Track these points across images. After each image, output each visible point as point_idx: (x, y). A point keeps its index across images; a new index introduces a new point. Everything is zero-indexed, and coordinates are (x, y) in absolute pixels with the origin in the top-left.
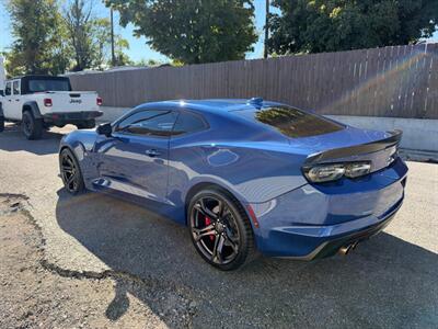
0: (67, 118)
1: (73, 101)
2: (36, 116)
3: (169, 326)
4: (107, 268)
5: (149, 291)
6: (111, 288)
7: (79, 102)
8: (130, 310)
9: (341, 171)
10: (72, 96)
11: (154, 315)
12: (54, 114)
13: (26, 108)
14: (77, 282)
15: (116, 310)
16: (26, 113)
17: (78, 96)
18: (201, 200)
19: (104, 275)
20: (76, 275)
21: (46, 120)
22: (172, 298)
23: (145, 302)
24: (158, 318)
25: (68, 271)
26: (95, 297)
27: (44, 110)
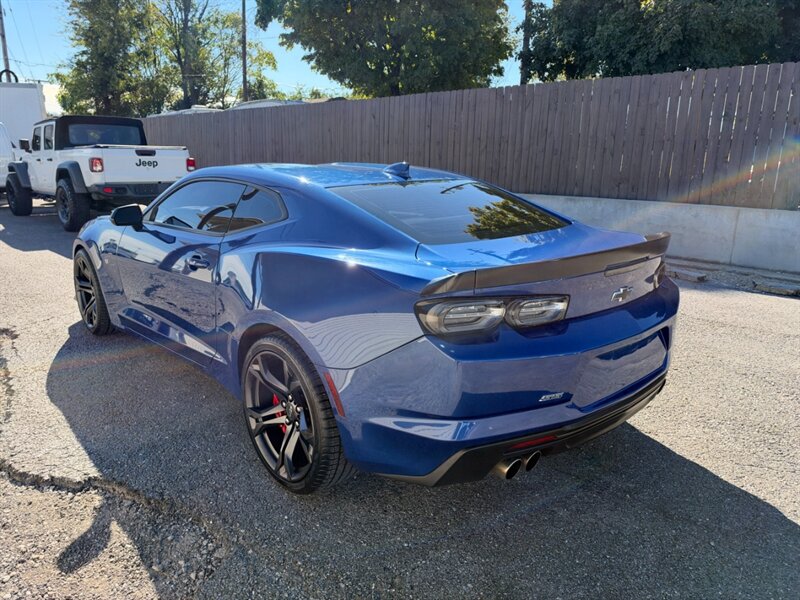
0: (130, 193)
1: (141, 163)
2: (77, 190)
3: (160, 591)
4: (94, 472)
5: (152, 521)
6: (89, 510)
7: (154, 164)
8: (103, 557)
9: (497, 312)
10: (140, 153)
11: (142, 568)
12: (107, 186)
13: (62, 174)
14: (35, 495)
15: (78, 554)
16: (62, 182)
17: (151, 153)
18: (258, 357)
19: (86, 485)
20: (37, 483)
21: (95, 197)
22: (188, 539)
23: (135, 542)
24: (146, 575)
25: (24, 475)
26: (53, 525)
27: (92, 179)
